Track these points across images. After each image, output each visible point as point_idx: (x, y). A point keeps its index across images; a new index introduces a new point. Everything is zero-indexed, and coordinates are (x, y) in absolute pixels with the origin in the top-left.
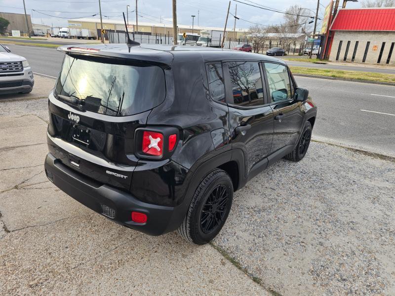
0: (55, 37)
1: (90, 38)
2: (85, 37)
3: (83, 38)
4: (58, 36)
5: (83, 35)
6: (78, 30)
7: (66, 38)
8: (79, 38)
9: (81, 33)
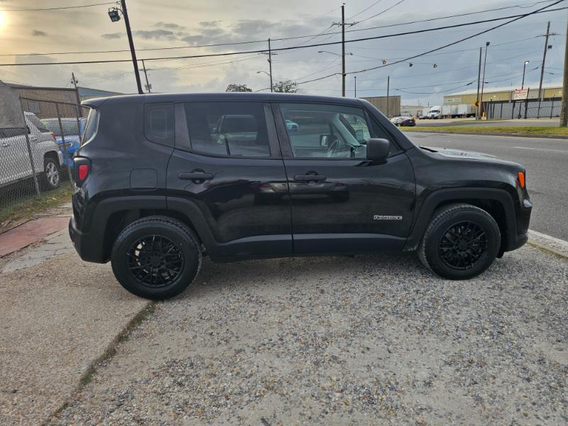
0: (424, 118)
1: (469, 116)
2: (461, 115)
3: (459, 116)
4: (426, 118)
5: (460, 113)
6: (454, 107)
7: (436, 118)
8: (454, 116)
9: (457, 110)
